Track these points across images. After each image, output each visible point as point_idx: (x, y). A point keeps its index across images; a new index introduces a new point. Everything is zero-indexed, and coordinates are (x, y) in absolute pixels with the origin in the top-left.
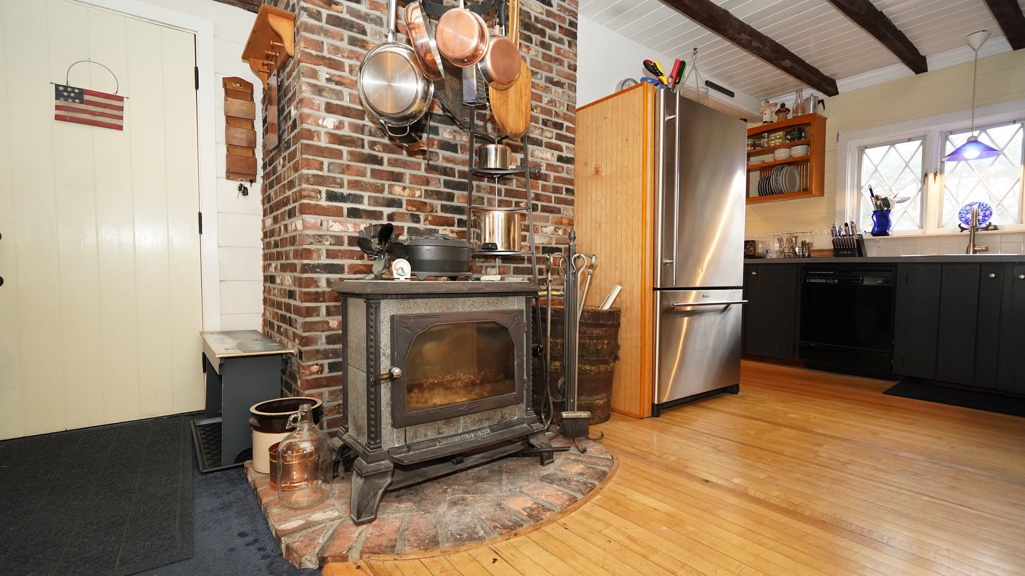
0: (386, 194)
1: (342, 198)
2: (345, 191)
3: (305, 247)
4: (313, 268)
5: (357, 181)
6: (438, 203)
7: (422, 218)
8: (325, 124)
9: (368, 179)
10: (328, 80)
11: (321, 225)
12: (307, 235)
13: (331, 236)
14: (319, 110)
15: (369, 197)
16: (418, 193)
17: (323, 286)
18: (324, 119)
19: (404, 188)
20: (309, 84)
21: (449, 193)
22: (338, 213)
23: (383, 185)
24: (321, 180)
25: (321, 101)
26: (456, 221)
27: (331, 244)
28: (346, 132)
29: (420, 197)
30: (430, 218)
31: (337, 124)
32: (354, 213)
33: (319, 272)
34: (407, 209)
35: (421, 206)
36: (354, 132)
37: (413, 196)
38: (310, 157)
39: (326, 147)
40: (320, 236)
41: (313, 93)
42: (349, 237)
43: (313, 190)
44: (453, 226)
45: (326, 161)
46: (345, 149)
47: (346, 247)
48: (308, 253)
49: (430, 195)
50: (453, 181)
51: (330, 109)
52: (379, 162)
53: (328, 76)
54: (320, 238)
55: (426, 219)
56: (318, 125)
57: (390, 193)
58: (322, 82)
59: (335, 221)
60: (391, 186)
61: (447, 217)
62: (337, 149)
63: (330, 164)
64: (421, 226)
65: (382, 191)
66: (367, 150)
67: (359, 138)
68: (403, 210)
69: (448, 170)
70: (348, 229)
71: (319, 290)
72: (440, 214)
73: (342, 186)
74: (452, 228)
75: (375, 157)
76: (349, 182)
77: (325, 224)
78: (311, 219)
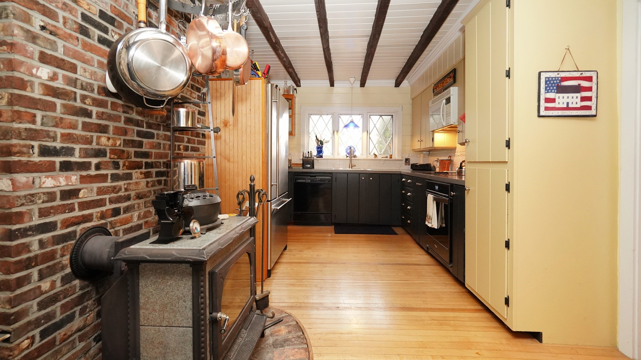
0: (94, 146)
1: (55, 152)
2: (58, 145)
3: (14, 210)
4: (24, 233)
5: (69, 134)
6: (132, 150)
7: (121, 164)
8: (39, 74)
9: (79, 132)
10: (43, 28)
11: (33, 183)
12: (19, 197)
13: (44, 193)
14: (32, 59)
15: (80, 149)
16: (118, 143)
17: (35, 249)
18: (38, 69)
19: (109, 139)
20: (22, 28)
21: (140, 141)
22: (49, 168)
23: (92, 136)
24: (33, 135)
25: (34, 49)
26: (144, 164)
27: (43, 202)
28: (59, 84)
29: (120, 145)
30: (127, 164)
31: (51, 75)
32: (66, 167)
33: (30, 235)
34: (110, 158)
35: (120, 154)
36: (68, 85)
37: (115, 145)
38: (22, 109)
39: (40, 99)
40: (32, 195)
41: (27, 40)
42: (61, 192)
43: (25, 146)
44: (141, 168)
45: (39, 114)
46: (59, 102)
47: (58, 202)
48: (20, 217)
49: (127, 144)
50: (143, 131)
51: (44, 59)
52: (88, 114)
53: (42, 24)
54: (31, 199)
55: (124, 165)
56: (32, 75)
57: (98, 144)
58: (36, 29)
59: (47, 177)
60: (99, 138)
61: (137, 162)
62: (50, 102)
63: (43, 117)
64: (120, 172)
65: (90, 143)
66: (78, 104)
67: (72, 92)
68: (106, 159)
69: (140, 122)
70: (60, 183)
71: (31, 255)
72: (134, 159)
73: (54, 139)
74: (141, 170)
75: (86, 110)
76: (63, 135)
77: (37, 181)
78: (22, 178)
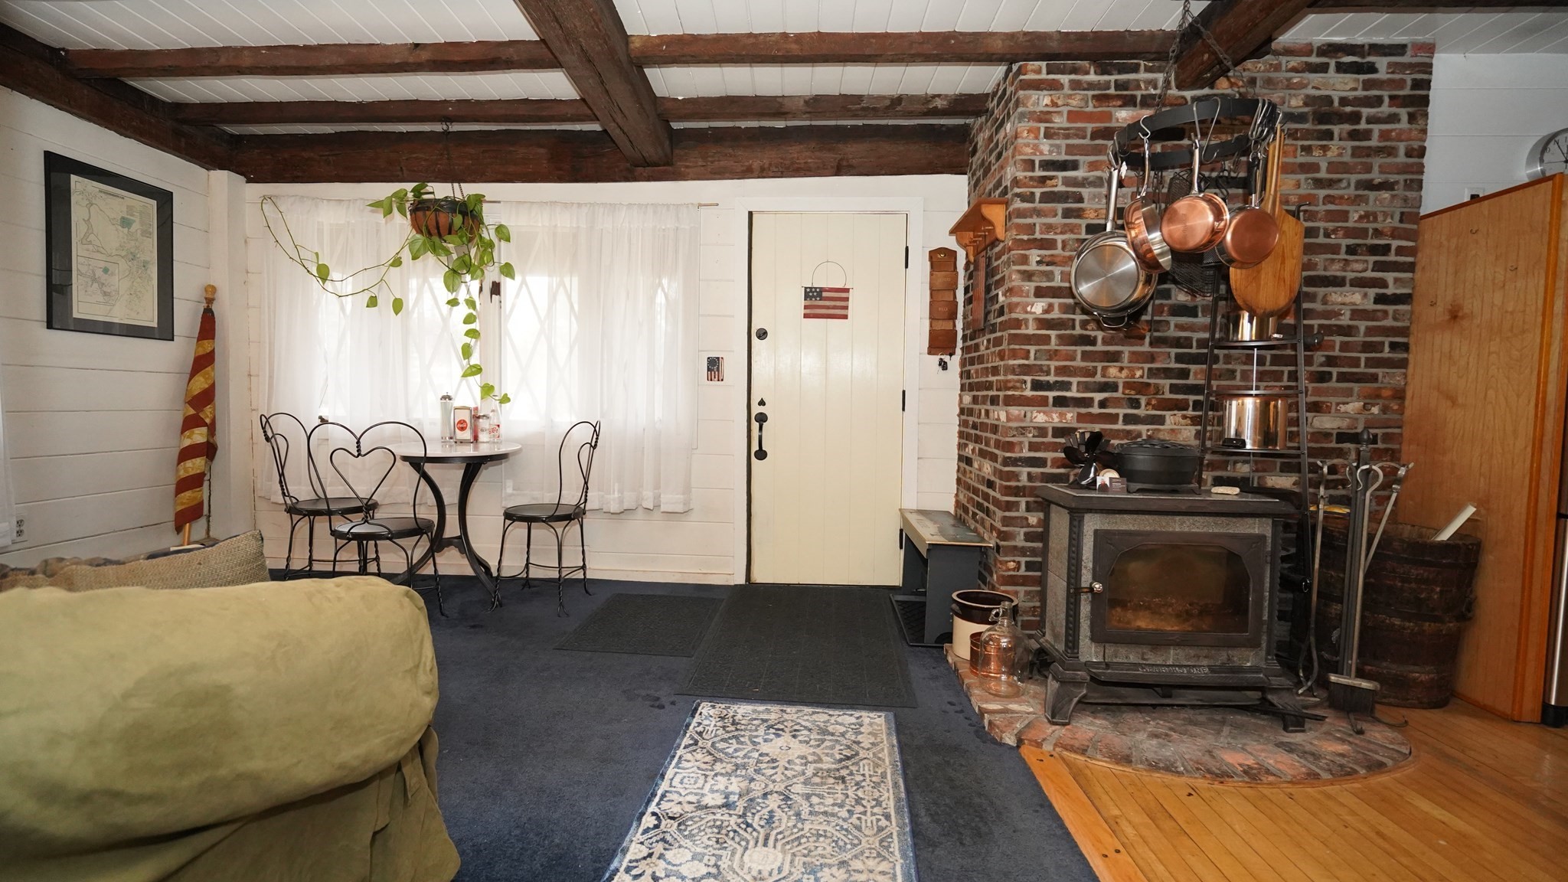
0: (1098, 378)
1: (1048, 386)
2: (1052, 379)
3: (1008, 439)
4: (1015, 462)
5: (1065, 366)
6: (1166, 383)
7: (1143, 402)
8: (1033, 310)
9: (1078, 363)
10: (1039, 263)
11: (1025, 416)
12: (1011, 428)
13: (1034, 428)
14: (1028, 297)
15: (1079, 383)
16: (1138, 373)
17: (1024, 479)
18: (1032, 305)
19: (1121, 369)
20: (1019, 271)
21: (1182, 369)
22: (1042, 402)
23: (1095, 368)
24: (1026, 370)
25: (1030, 287)
26: (1191, 404)
27: (1034, 436)
28: (1056, 314)
29: (1142, 377)
30: (1154, 402)
31: (1046, 308)
32: (1060, 402)
33: (1020, 466)
34: (1123, 393)
35: (1142, 388)
36: (1064, 313)
37: (1133, 376)
38: (1017, 347)
39: (1034, 335)
40: (1023, 428)
41: (1023, 280)
42: (1053, 428)
43: (1018, 381)
44: (1186, 409)
45: (1032, 349)
46: (1053, 333)
47: (1050, 439)
48: (1009, 446)
49: (1155, 374)
50: (1189, 354)
51: (1040, 293)
52: (1092, 341)
53: (1038, 259)
54: (1022, 431)
55: (1148, 404)
56: (1027, 312)
57: (1103, 376)
58: (1033, 266)
59: (1039, 412)
60: (1104, 369)
61: (1177, 400)
62: (1045, 335)
63: (1036, 351)
64: (1141, 412)
65: (1094, 374)
66: (1078, 331)
67: (1069, 319)
68: (1119, 394)
69: (1182, 341)
70: (1053, 419)
71: (1020, 484)
72: (1168, 395)
73: (1048, 373)
74: (1184, 412)
75: (1089, 336)
76: (1057, 368)
77: (1029, 415)
78: (1015, 411)
